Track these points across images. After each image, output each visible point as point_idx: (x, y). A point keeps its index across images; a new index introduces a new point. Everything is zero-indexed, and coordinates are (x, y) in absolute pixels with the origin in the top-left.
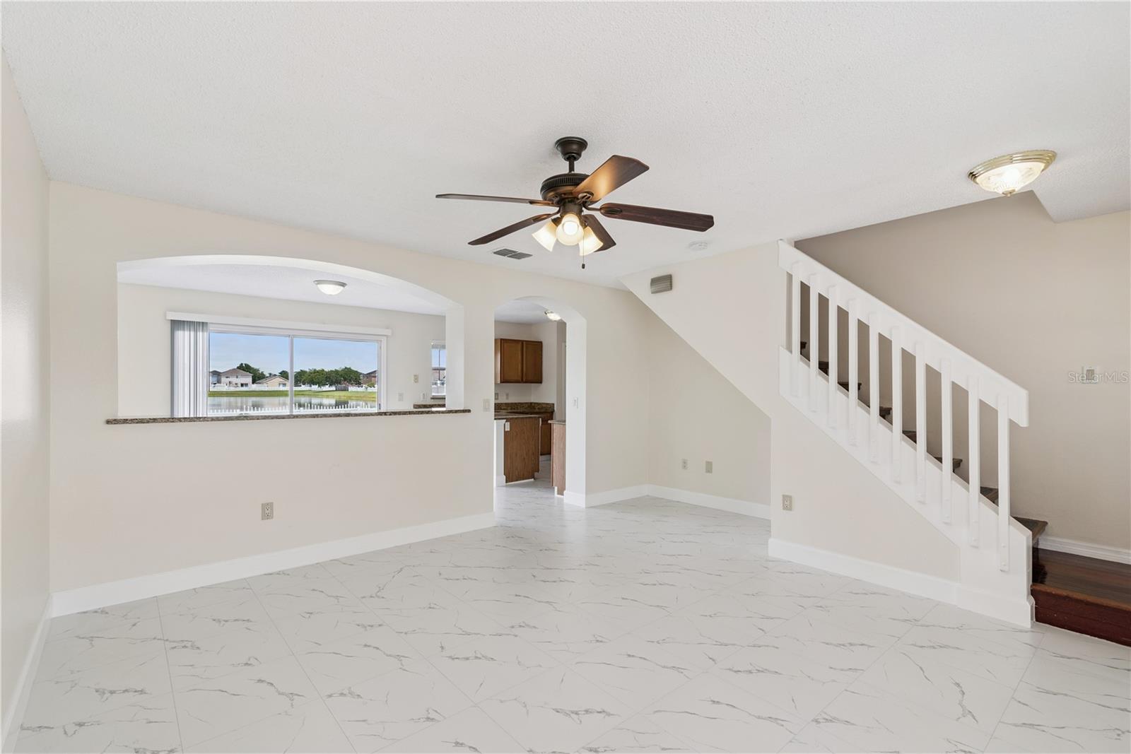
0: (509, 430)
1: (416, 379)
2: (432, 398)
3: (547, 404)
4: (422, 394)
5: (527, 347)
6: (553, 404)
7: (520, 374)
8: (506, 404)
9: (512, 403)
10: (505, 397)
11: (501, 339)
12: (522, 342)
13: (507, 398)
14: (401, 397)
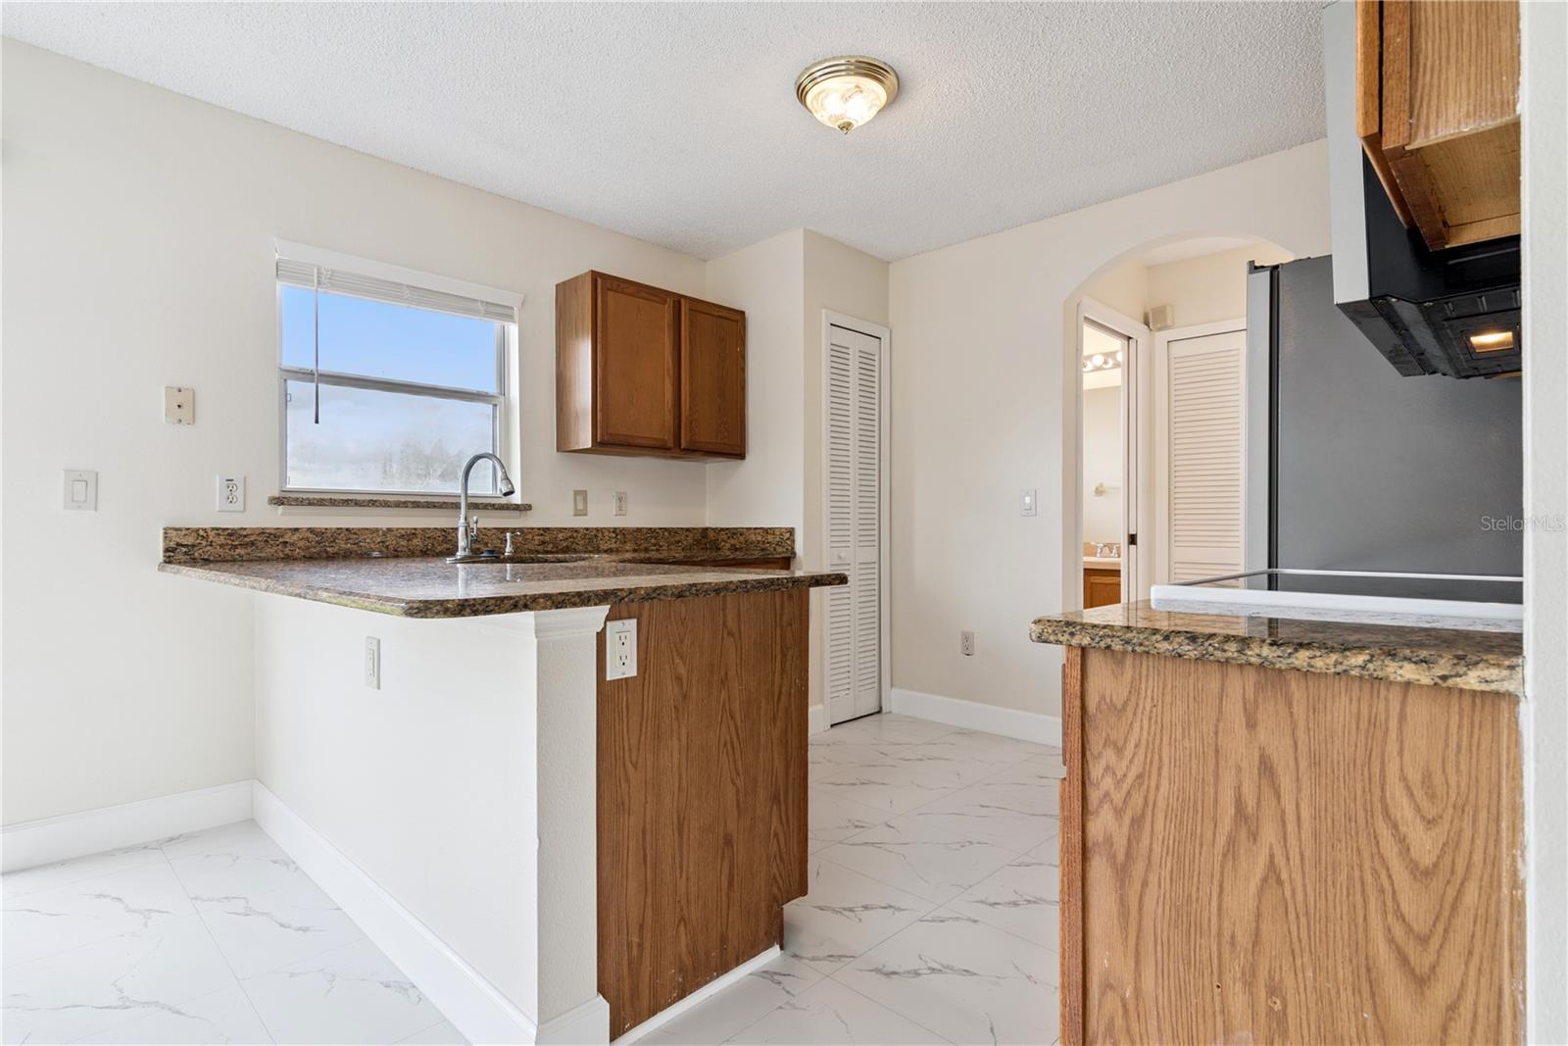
0: (631, 671)
1: (183, 405)
2: (277, 502)
3: (766, 531)
4: (218, 483)
5: (692, 324)
6: (791, 531)
7: (669, 418)
8: (615, 530)
9: (639, 530)
10: (612, 507)
11: (596, 277)
12: (678, 299)
13: (621, 511)
14: (84, 489)
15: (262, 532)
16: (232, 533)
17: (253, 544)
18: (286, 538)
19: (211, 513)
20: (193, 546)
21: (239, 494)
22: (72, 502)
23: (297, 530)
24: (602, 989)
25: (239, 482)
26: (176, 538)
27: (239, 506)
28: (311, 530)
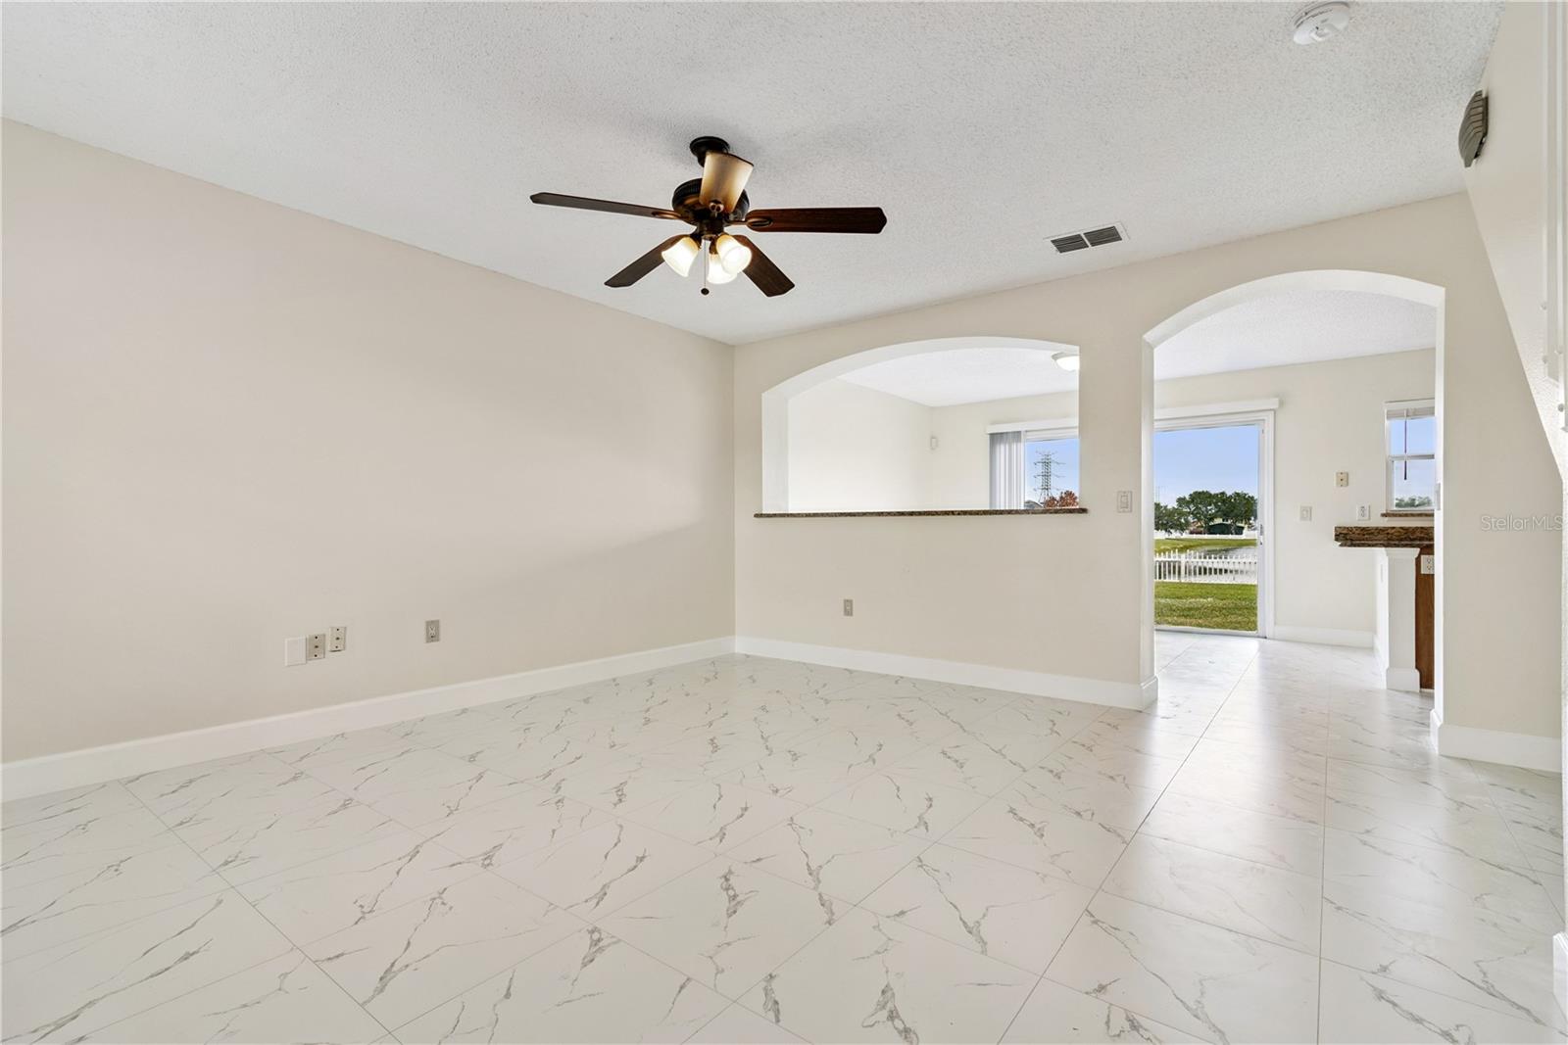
1: (1344, 479)
2: (1384, 515)
4: (1357, 510)
14: (1307, 513)
15: (1377, 528)
16: (1363, 529)
17: (1372, 533)
18: (1389, 531)
19: (1354, 520)
20: (1346, 534)
21: (1367, 512)
22: (1303, 518)
23: (1394, 528)
24: (1417, 667)
25: (1367, 507)
26: (1340, 531)
27: (1367, 517)
28: (1401, 528)
